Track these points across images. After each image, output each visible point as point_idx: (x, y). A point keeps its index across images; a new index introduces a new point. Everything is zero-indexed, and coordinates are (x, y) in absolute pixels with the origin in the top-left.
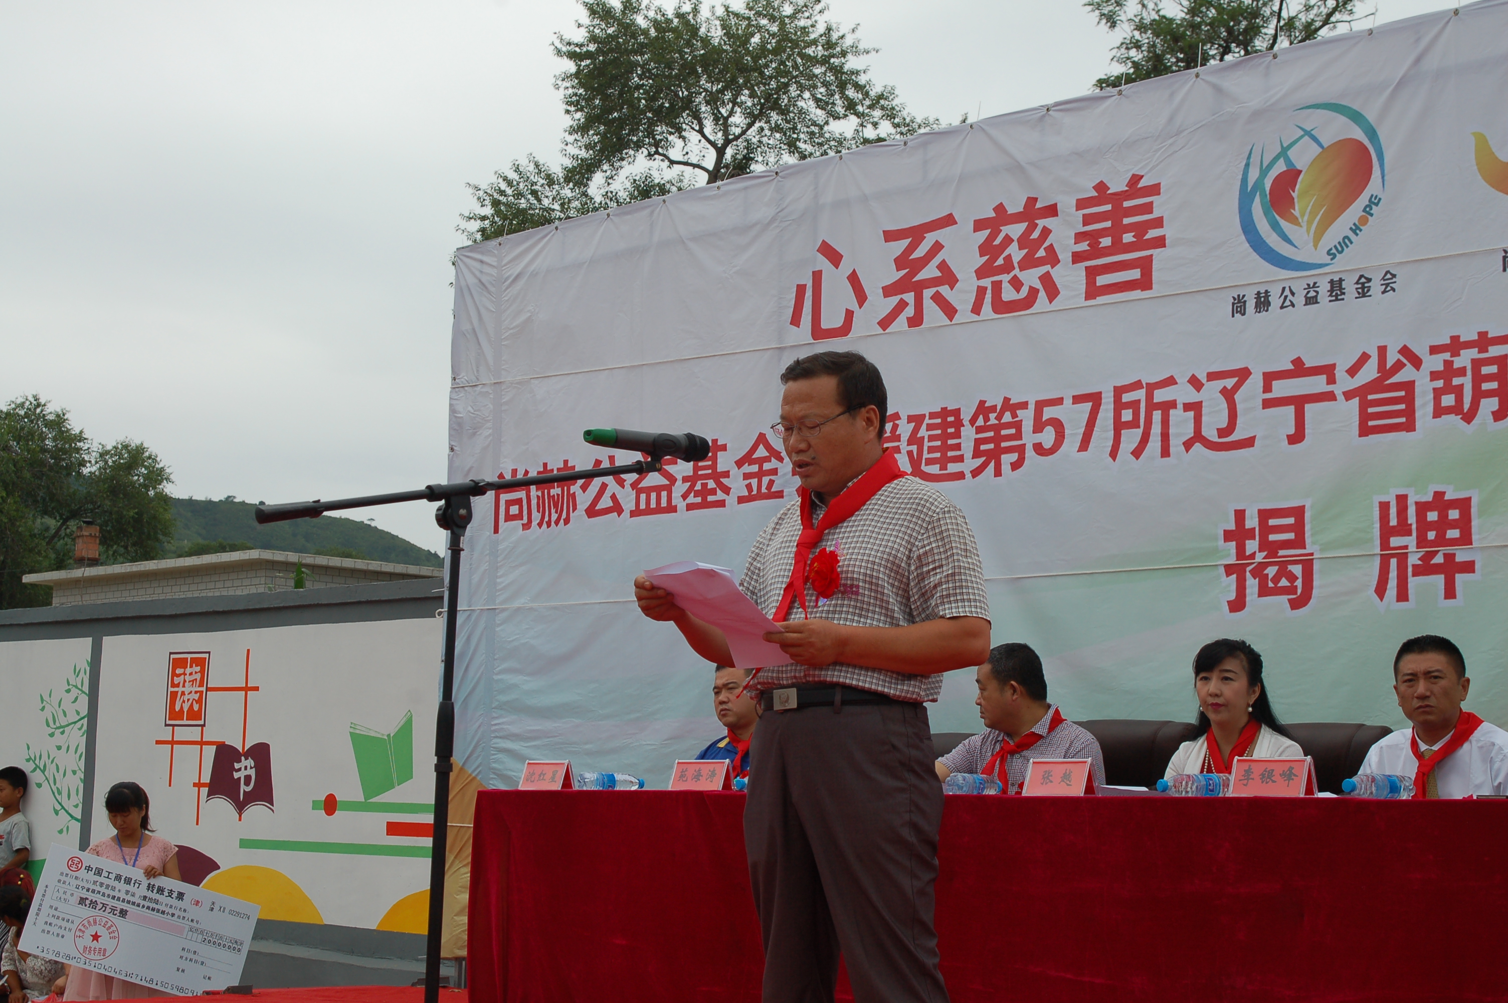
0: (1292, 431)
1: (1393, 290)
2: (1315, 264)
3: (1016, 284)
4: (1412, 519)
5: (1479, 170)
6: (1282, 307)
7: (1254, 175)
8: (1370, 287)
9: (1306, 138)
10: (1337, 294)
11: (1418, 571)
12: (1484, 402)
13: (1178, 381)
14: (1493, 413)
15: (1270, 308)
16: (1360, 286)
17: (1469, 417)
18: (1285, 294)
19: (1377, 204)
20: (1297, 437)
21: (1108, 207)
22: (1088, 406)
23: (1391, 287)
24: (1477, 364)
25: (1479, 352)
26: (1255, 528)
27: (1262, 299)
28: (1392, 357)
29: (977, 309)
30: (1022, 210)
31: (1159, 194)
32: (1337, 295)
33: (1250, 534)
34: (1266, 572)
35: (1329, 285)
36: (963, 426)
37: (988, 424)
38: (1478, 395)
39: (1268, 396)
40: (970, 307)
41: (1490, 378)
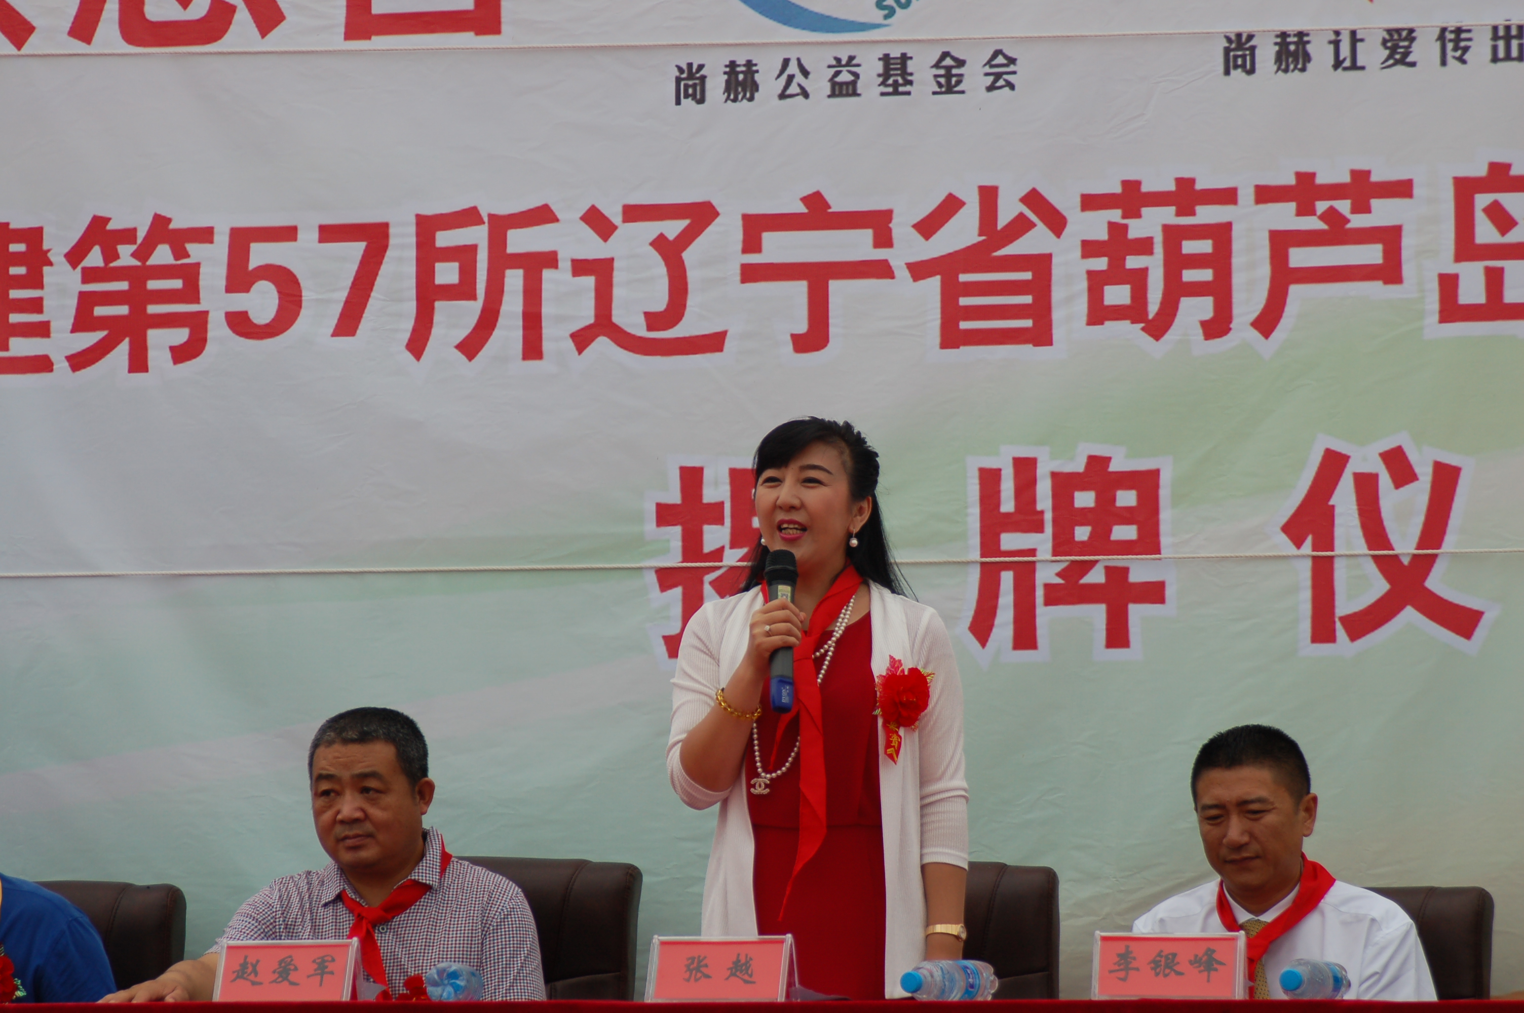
0: (802, 327)
1: (1012, 86)
2: (852, 22)
4: (1044, 500)
6: (783, 96)
8: (961, 75)
10: (896, 82)
11: (1054, 596)
12: (1186, 303)
13: (559, 216)
14: (1204, 324)
15: (756, 95)
16: (942, 72)
17: (1158, 328)
18: (789, 71)
20: (814, 339)
22: (356, 249)
23: (1005, 80)
24: (1173, 235)
25: (1179, 214)
26: (722, 503)
27: (741, 77)
28: (1008, 209)
29: (82, 30)
32: (896, 84)
33: (714, 514)
35: (881, 63)
36: (50, 264)
37: (112, 265)
38: (1176, 289)
39: (753, 259)
40: (67, 24)
41: (1197, 261)
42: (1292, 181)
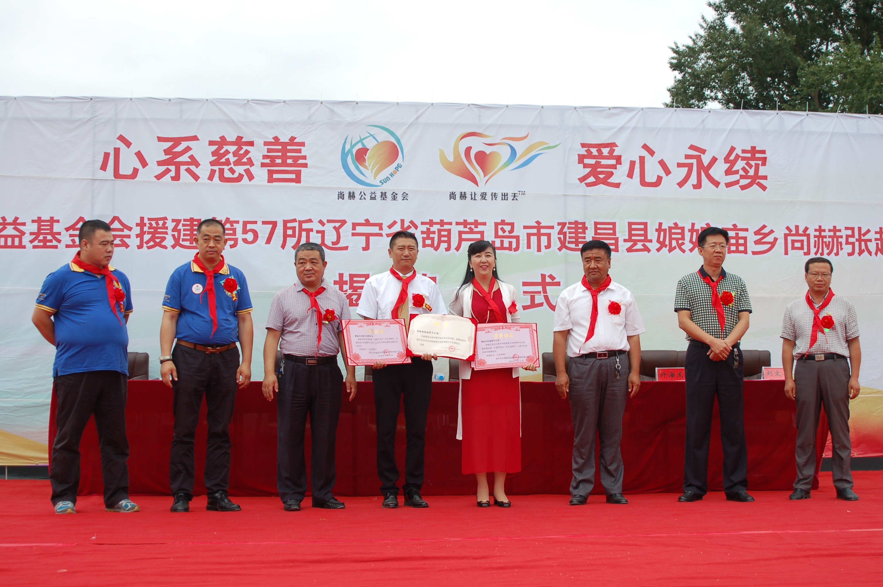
0: (364, 246)
2: (375, 185)
3: (232, 171)
5: (441, 162)
6: (360, 199)
7: (348, 147)
8: (397, 197)
9: (371, 137)
12: (442, 244)
13: (313, 221)
14: (445, 249)
15: (355, 199)
16: (393, 196)
17: (436, 249)
18: (362, 194)
19: (400, 167)
20: (366, 248)
21: (280, 147)
22: (270, 226)
23: (406, 198)
24: (440, 231)
25: (441, 226)
26: (347, 281)
27: (352, 195)
28: (406, 224)
29: (211, 178)
30: (234, 140)
31: (304, 146)
32: (384, 198)
33: (345, 283)
34: (352, 297)
35: (381, 194)
38: (440, 242)
39: (354, 231)
40: (207, 177)
41: (444, 236)
42: (463, 221)
